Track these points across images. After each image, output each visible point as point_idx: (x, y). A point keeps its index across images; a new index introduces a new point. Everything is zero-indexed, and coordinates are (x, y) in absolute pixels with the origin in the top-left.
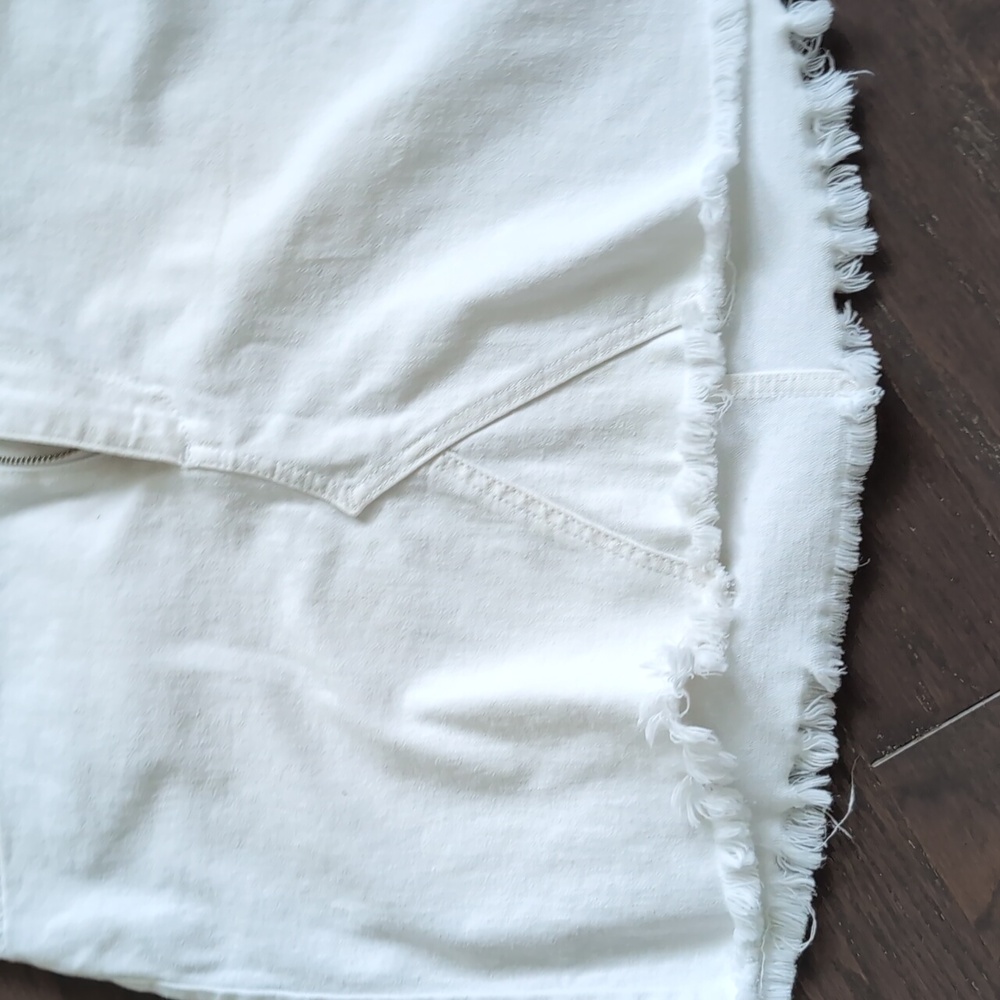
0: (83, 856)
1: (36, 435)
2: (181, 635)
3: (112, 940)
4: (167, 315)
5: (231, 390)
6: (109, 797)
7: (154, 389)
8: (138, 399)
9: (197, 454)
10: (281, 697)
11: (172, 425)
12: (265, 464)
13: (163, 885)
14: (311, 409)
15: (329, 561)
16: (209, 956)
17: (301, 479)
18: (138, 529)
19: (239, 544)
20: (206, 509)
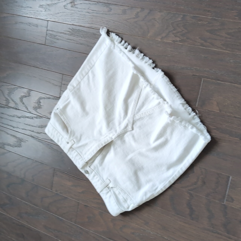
0: (136, 188)
1: (99, 149)
2: (126, 156)
3: (146, 194)
4: (101, 128)
5: (111, 129)
6: (133, 179)
7: (106, 135)
8: (105, 138)
9: (113, 137)
10: (140, 154)
11: (109, 137)
12: (120, 132)
13: (146, 184)
14: (120, 124)
15: (133, 136)
16: (156, 187)
17: (124, 131)
18: (115, 150)
19: (125, 143)
20: (119, 142)
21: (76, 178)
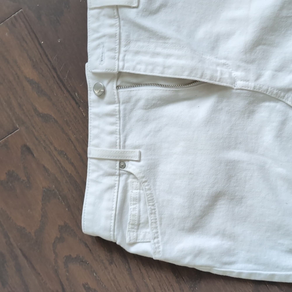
21: (56, 76)
